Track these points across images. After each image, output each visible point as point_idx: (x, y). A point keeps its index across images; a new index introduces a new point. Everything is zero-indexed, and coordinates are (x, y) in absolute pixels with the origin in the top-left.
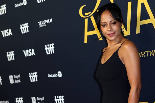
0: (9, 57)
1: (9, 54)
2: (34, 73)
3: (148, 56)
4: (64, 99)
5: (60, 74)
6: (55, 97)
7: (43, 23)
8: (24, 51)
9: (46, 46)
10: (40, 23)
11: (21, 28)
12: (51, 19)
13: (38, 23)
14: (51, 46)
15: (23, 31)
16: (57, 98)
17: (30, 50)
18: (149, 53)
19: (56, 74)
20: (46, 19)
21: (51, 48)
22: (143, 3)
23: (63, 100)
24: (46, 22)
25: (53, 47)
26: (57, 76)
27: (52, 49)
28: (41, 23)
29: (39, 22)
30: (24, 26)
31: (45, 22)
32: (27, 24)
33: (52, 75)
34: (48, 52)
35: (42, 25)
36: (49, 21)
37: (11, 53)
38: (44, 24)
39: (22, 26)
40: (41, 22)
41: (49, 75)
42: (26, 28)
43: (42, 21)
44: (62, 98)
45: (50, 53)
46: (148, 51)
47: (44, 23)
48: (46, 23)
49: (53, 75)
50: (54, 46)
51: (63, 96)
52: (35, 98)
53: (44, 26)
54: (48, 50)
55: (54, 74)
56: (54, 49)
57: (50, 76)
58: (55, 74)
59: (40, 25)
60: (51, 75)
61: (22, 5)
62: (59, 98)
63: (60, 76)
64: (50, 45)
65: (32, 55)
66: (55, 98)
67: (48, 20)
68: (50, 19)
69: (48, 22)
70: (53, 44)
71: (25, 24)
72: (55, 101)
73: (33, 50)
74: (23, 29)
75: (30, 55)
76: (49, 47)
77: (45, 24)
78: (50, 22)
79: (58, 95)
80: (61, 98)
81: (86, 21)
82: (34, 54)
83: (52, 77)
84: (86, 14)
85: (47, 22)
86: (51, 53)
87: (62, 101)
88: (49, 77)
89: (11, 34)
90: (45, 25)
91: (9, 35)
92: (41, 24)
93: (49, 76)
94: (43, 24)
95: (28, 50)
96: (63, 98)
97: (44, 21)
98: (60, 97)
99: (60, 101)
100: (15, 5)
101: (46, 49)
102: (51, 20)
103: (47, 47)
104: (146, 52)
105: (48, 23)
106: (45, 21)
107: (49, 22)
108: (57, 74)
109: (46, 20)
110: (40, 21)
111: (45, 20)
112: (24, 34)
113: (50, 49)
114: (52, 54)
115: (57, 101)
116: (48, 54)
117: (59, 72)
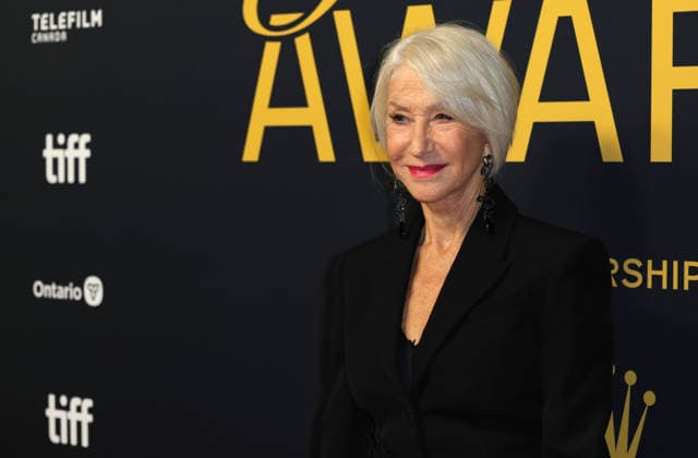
4: (90, 418)
5: (93, 292)
6: (52, 398)
7: (56, 22)
9: (49, 138)
10: (41, 20)
12: (100, 12)
13: (32, 21)
14: (76, 146)
16: (58, 406)
19: (74, 287)
20: (76, 10)
21: (71, 153)
22: (570, 18)
23: (87, 418)
24: (71, 20)
25: (84, 154)
26: (78, 298)
27: (76, 161)
28: (44, 22)
29: (35, 17)
31: (66, 23)
33: (57, 291)
34: (55, 171)
35: (49, 31)
36: (89, 20)
38: (61, 31)
40: (45, 16)
41: (38, 283)
43: (52, 16)
44: (85, 409)
45: (62, 180)
47: (62, 27)
48: (70, 26)
49: (60, 288)
50: (88, 146)
51: (88, 403)
53: (57, 40)
54: (55, 161)
55: (65, 284)
56: (88, 161)
57: (43, 290)
58: (71, 284)
59: (39, 31)
60: (48, 287)
62: (67, 408)
63: (93, 298)
64: (73, 138)
66: (46, 405)
67: (84, 13)
68: (93, 13)
69: (78, 25)
70: (86, 138)
72: (46, 420)
76: (65, 146)
77: (66, 30)
78: (93, 25)
79: (65, 393)
80: (79, 409)
81: (272, 52)
83: (55, 296)
84: (276, 20)
85: (74, 24)
86: (71, 179)
87: (79, 424)
88: (38, 295)
90: (64, 36)
92: (44, 28)
93: (39, 289)
94: (53, 27)
96: (90, 411)
97: (63, 14)
98: (76, 401)
99: (69, 422)
101: (49, 153)
102: (97, 17)
103: (56, 145)
105: (82, 28)
106: (66, 18)
107: (86, 25)
108: (78, 289)
109: (71, 14)
110: (41, 13)
111: (67, 11)
113: (66, 160)
114: (72, 185)
115: (58, 422)
116: (51, 178)
117: (93, 280)
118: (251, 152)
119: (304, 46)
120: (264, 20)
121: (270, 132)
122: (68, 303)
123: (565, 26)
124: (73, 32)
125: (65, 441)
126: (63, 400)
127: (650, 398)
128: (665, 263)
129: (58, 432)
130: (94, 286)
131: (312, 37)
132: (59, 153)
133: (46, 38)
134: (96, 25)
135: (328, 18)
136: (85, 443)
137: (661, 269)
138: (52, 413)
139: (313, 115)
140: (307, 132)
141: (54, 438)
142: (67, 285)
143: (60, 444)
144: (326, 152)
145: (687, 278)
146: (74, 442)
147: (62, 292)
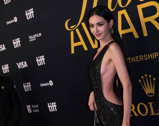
0: (4, 70)
1: (4, 67)
2: (28, 83)
3: (130, 62)
4: (56, 106)
5: (51, 83)
7: (33, 37)
8: (17, 64)
9: (37, 58)
10: (30, 37)
11: (14, 43)
15: (16, 46)
16: (50, 105)
17: (23, 62)
18: (131, 59)
21: (41, 60)
22: (123, 14)
23: (55, 106)
24: (36, 36)
25: (44, 59)
26: (49, 85)
27: (43, 61)
28: (31, 37)
29: (29, 37)
30: (16, 41)
32: (19, 39)
34: (39, 64)
35: (32, 39)
36: (39, 35)
37: (6, 67)
38: (34, 38)
39: (15, 41)
41: (41, 84)
42: (18, 43)
45: (41, 65)
46: (130, 58)
50: (44, 58)
51: (55, 103)
52: (29, 106)
54: (39, 62)
55: (46, 83)
56: (44, 60)
57: (42, 85)
59: (31, 39)
60: (43, 84)
61: (14, 22)
62: (51, 105)
64: (41, 57)
65: (25, 67)
66: (48, 105)
70: (43, 56)
71: (17, 39)
72: (48, 108)
73: (25, 62)
74: (15, 44)
75: (23, 67)
76: (40, 59)
79: (50, 102)
80: (54, 105)
81: (72, 33)
82: (27, 66)
83: (44, 86)
84: (72, 27)
85: (36, 37)
86: (42, 64)
87: (54, 107)
88: (42, 86)
89: (5, 49)
90: (35, 39)
91: (3, 50)
94: (33, 38)
95: (21, 63)
96: (56, 104)
97: (34, 35)
98: (53, 103)
99: (52, 107)
100: (7, 22)
101: (37, 60)
102: (40, 34)
103: (38, 59)
104: (128, 58)
105: (38, 37)
107: (38, 36)
108: (48, 83)
109: (35, 35)
112: (16, 48)
114: (43, 65)
115: (50, 108)
116: (39, 65)
117: (51, 81)
118: (73, 52)
119: (77, 31)
121: (75, 48)
122: (47, 86)
123: (123, 16)
124: (37, 38)
125: (52, 111)
127: (154, 79)
128: (151, 54)
129: (51, 109)
131: (78, 29)
132: (39, 60)
133: (32, 40)
135: (81, 25)
136: (56, 110)
137: (150, 55)
138: (49, 106)
139: (82, 43)
140: (82, 46)
141: (51, 111)
143: (52, 112)
144: (86, 49)
145: (156, 56)
146: (54, 111)
147: (46, 85)
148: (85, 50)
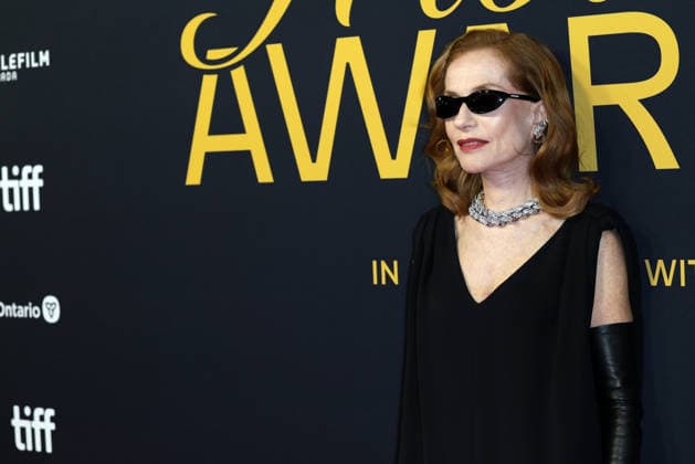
4: (52, 426)
5: (51, 310)
6: (16, 409)
7: (7, 63)
9: (4, 171)
12: (47, 53)
14: (30, 176)
16: (23, 416)
19: (33, 306)
21: (25, 183)
23: (50, 427)
24: (20, 61)
25: (37, 183)
26: (37, 316)
27: (31, 190)
31: (16, 64)
33: (17, 310)
34: (11, 201)
36: (37, 60)
38: (11, 71)
43: (3, 58)
44: (47, 418)
45: (17, 208)
48: (20, 66)
49: (20, 307)
50: (41, 176)
51: (50, 412)
53: (9, 79)
54: (11, 190)
55: (25, 304)
56: (41, 189)
57: (6, 310)
58: (30, 304)
60: (8, 307)
62: (31, 418)
63: (51, 316)
64: (27, 169)
66: (12, 416)
67: (33, 54)
68: (41, 53)
69: (28, 66)
70: (39, 169)
72: (13, 429)
76: (19, 177)
77: (17, 70)
78: (41, 64)
80: (42, 418)
81: (209, 85)
83: (15, 315)
84: (213, 54)
85: (24, 64)
87: (43, 432)
88: (0, 315)
90: (15, 74)
93: (1, 309)
94: (4, 68)
96: (52, 419)
97: (13, 56)
98: (39, 411)
99: (33, 430)
101: (5, 184)
102: (45, 58)
103: (11, 177)
105: (31, 67)
106: (16, 59)
107: (34, 65)
108: (37, 308)
109: (21, 55)
111: (17, 53)
113: (21, 189)
114: (27, 212)
115: (23, 430)
116: (8, 207)
117: (50, 299)
118: (194, 176)
119: (240, 78)
120: (201, 55)
121: (211, 158)
122: (28, 321)
124: (23, 71)
125: (30, 448)
126: (27, 411)
129: (24, 440)
130: (51, 305)
131: (246, 69)
132: (14, 184)
134: (44, 64)
136: (49, 449)
138: (17, 423)
139: (251, 140)
140: (245, 156)
141: (20, 446)
142: (27, 305)
143: (26, 451)
144: (264, 174)
146: (39, 449)
147: (22, 312)
148: (260, 180)
